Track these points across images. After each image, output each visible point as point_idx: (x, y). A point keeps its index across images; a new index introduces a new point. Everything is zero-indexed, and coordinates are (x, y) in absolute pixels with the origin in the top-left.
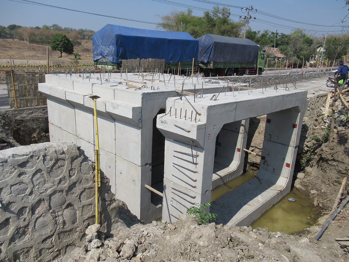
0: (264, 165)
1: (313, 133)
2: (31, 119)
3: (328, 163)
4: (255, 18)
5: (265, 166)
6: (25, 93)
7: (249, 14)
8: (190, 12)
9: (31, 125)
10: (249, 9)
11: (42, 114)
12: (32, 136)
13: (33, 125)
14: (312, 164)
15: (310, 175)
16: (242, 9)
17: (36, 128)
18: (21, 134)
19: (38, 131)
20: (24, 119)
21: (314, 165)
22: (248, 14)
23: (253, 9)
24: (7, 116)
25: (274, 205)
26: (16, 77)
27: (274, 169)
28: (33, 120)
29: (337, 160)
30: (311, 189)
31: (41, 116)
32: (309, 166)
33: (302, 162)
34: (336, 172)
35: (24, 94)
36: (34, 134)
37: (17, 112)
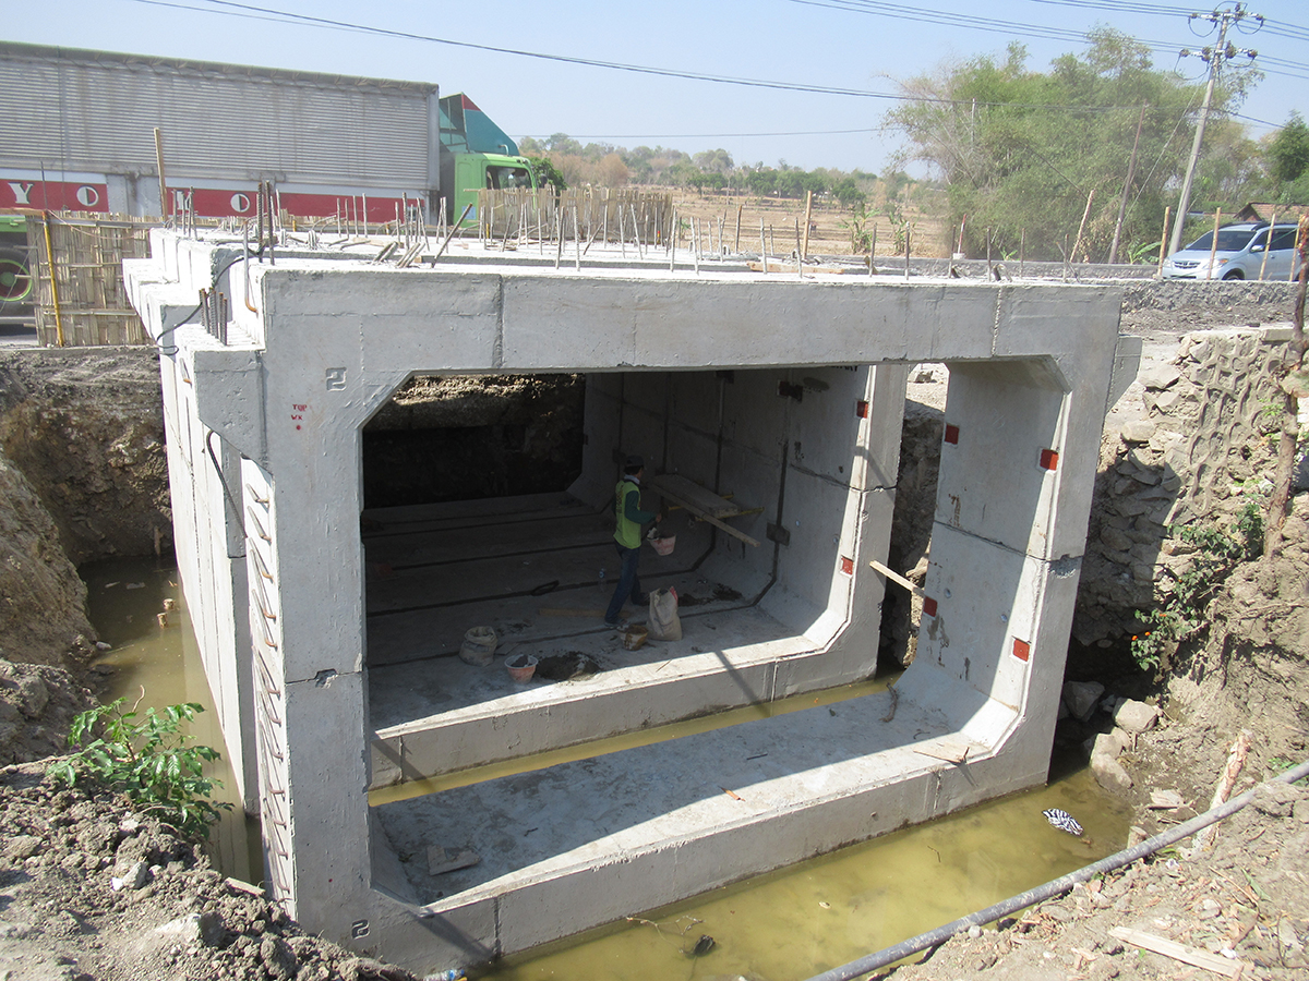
0: (931, 638)
1: (1216, 514)
2: (103, 387)
3: (1255, 665)
4: (1253, 55)
5: (937, 645)
6: (95, 294)
7: (1226, 40)
8: (1016, 52)
9: (106, 409)
10: (1226, 18)
11: (146, 373)
12: (112, 449)
13: (111, 410)
14: (1203, 667)
15: (1184, 721)
16: (1194, 17)
17: (126, 421)
18: (73, 437)
19: (130, 431)
20: (77, 384)
21: (1211, 672)
22: (1222, 37)
23: (1241, 14)
24: (19, 369)
25: (907, 827)
26: (62, 237)
27: (967, 662)
28: (113, 392)
29: (1293, 653)
30: (1156, 785)
31: (143, 377)
32: (1190, 671)
33: (1137, 647)
34: (1292, 716)
35: (90, 300)
36: (118, 443)
37: (57, 359)
